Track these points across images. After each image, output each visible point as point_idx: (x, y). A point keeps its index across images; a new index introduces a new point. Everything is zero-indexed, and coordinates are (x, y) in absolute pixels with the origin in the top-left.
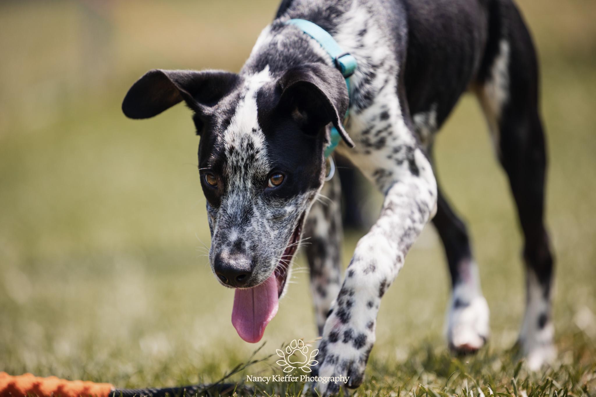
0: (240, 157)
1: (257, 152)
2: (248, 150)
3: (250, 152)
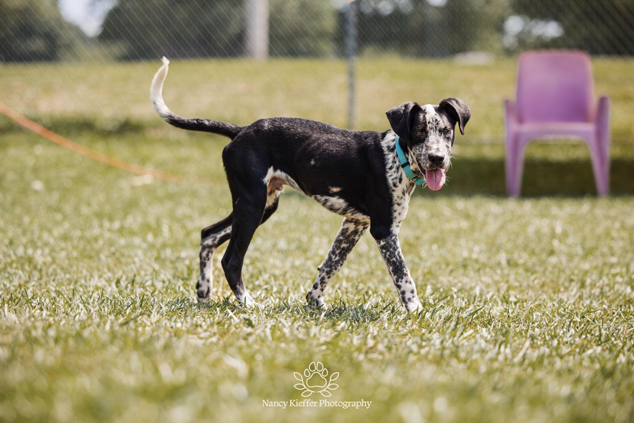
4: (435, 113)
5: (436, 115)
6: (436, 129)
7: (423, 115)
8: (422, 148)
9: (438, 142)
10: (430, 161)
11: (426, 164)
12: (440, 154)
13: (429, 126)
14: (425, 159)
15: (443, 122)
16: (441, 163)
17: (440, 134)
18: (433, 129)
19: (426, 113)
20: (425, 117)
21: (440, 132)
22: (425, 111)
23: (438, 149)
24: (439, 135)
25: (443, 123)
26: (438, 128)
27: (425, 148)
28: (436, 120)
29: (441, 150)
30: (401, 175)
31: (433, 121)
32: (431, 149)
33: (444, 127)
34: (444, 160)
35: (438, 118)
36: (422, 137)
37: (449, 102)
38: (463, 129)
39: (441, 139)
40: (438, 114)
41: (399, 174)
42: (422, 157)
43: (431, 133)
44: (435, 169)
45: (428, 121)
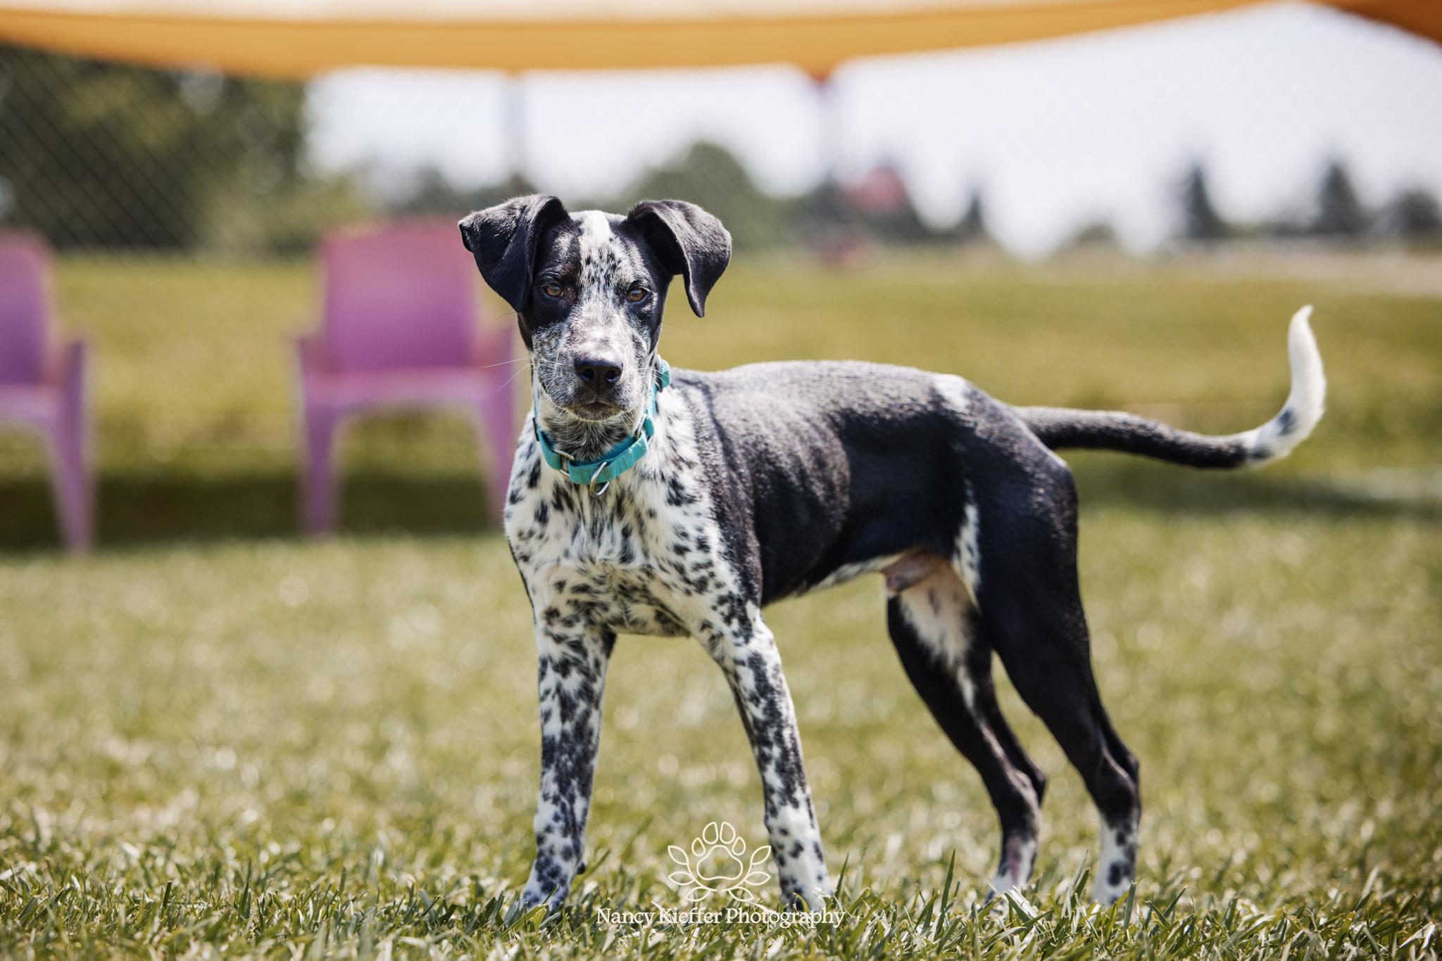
0: (599, 268)
1: (619, 262)
2: (608, 260)
3: (612, 263)
4: (612, 235)
5: (611, 240)
6: (608, 283)
7: (571, 236)
8: (559, 335)
9: (608, 321)
10: (578, 374)
11: (565, 385)
12: (609, 356)
13: (587, 270)
14: (563, 370)
15: (633, 264)
16: (613, 384)
17: (618, 300)
18: (599, 282)
19: (581, 232)
20: (578, 243)
21: (617, 294)
22: (581, 227)
23: (605, 342)
24: (614, 301)
25: (630, 268)
26: (614, 281)
27: (566, 335)
28: (611, 256)
29: (615, 345)
30: (538, 463)
31: (601, 257)
32: (584, 340)
33: (632, 280)
34: (622, 377)
35: (618, 251)
36: (562, 303)
37: (657, 211)
38: (703, 300)
39: (620, 317)
40: (618, 240)
41: (533, 459)
42: (557, 364)
43: (590, 293)
44: (593, 402)
45: (584, 257)
